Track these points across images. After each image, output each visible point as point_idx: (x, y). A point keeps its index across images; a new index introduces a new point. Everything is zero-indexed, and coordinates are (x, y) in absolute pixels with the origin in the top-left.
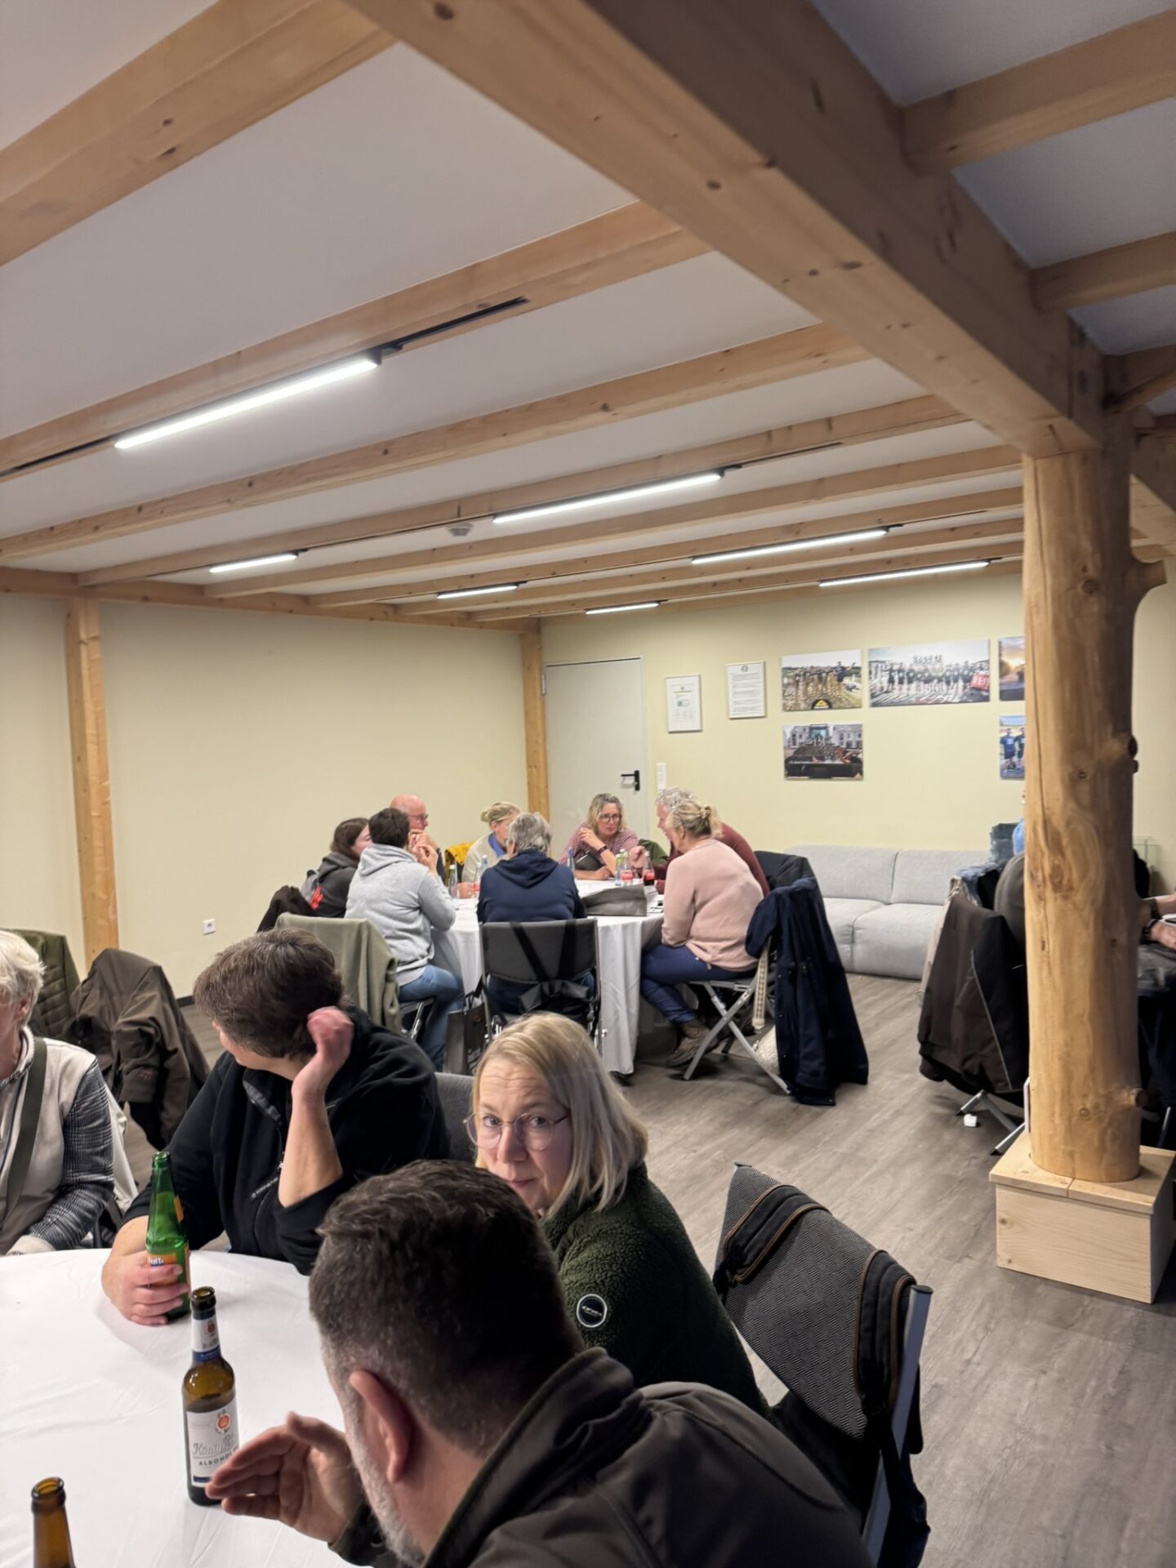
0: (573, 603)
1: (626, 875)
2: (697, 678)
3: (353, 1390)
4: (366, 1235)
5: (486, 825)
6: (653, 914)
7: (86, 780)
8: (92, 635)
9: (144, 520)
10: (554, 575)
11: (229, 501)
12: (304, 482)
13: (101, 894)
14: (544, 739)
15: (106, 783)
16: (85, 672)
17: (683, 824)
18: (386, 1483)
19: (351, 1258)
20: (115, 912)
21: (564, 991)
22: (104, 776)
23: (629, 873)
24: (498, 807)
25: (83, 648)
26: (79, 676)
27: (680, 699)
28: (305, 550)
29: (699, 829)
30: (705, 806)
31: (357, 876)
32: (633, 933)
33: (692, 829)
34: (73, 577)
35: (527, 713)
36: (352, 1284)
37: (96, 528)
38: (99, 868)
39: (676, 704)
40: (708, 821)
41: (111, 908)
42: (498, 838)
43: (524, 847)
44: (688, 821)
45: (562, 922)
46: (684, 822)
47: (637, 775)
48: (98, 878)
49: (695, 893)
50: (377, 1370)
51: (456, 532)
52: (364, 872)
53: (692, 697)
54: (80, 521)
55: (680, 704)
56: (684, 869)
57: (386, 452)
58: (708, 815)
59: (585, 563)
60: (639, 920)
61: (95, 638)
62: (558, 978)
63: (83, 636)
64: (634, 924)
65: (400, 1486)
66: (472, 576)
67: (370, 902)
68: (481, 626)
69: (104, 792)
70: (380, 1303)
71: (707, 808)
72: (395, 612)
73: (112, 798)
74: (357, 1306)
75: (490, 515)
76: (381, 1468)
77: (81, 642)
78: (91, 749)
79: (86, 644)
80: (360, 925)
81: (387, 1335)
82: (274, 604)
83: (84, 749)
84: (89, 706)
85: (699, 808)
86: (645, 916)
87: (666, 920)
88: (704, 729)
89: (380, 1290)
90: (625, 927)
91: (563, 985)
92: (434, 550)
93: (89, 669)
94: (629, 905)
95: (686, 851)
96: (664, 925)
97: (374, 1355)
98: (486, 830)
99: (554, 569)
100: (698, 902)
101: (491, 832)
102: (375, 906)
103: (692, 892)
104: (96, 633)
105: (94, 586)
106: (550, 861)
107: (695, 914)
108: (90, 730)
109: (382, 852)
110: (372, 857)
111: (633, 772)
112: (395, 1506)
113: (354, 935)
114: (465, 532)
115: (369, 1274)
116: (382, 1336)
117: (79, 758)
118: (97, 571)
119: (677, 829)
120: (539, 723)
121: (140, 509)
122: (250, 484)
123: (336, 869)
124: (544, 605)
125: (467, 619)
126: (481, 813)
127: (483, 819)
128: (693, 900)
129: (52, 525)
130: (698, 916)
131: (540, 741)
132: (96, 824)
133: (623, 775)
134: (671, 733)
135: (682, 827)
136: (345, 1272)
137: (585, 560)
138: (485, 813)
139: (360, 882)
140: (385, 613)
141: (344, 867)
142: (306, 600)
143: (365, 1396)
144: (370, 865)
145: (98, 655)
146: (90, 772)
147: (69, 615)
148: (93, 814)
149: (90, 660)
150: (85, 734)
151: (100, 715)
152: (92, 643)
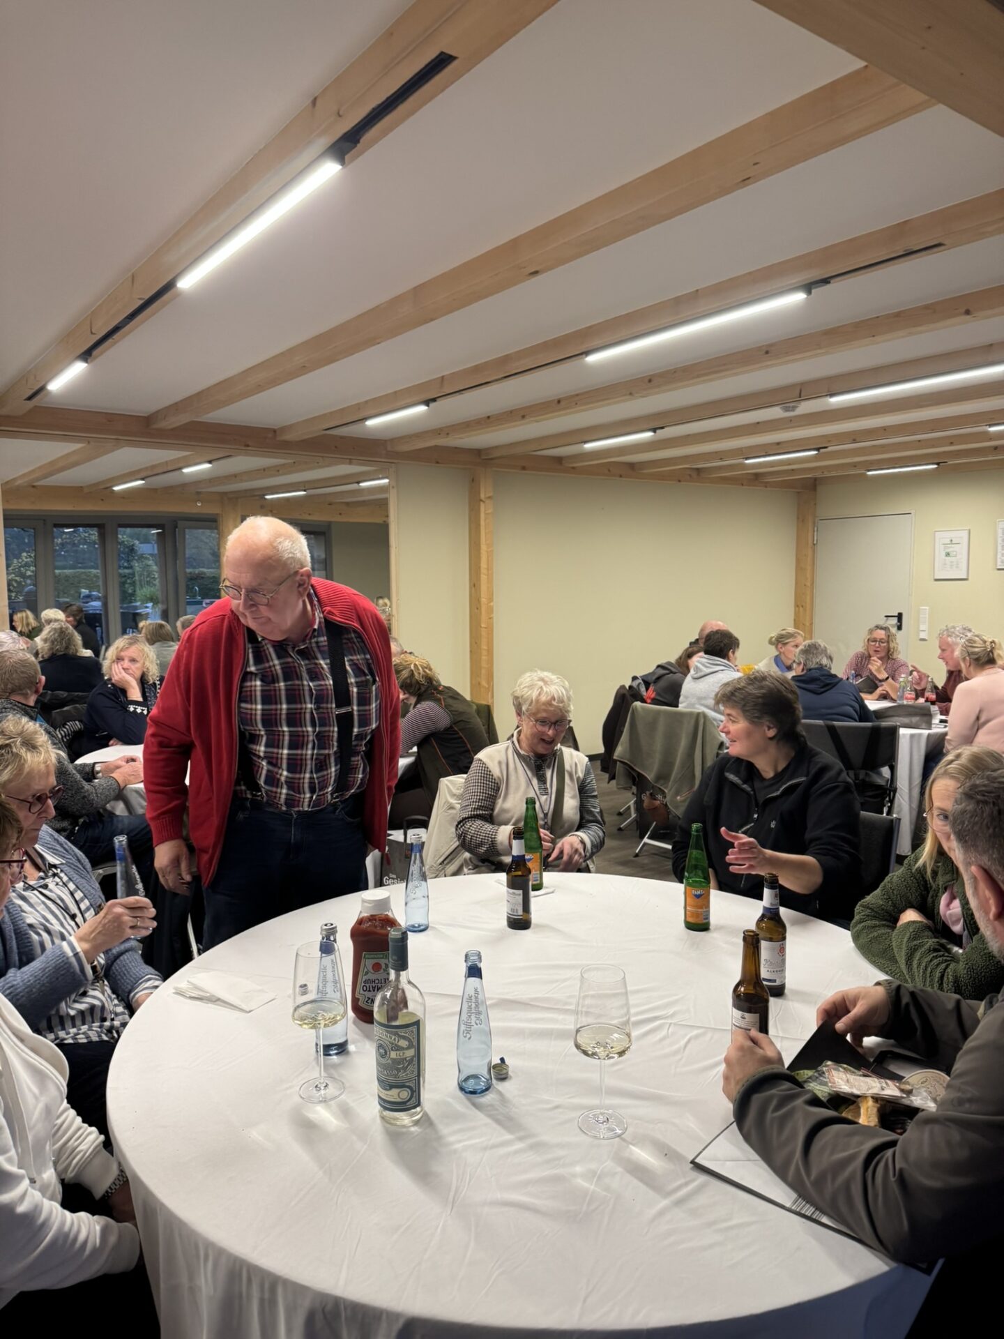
0: (855, 465)
1: (909, 696)
2: (967, 532)
3: (972, 873)
4: (985, 803)
5: (773, 648)
6: (937, 729)
7: (479, 601)
8: (487, 496)
9: (560, 410)
10: (854, 441)
11: (631, 394)
12: (693, 378)
13: (484, 683)
14: (813, 583)
15: (492, 604)
16: (482, 523)
17: (969, 655)
18: (989, 919)
19: (975, 810)
20: (493, 697)
21: (867, 779)
22: (491, 599)
23: (913, 695)
24: (784, 632)
25: (482, 505)
26: (478, 526)
27: (948, 551)
28: (662, 428)
29: (984, 659)
30: (990, 640)
31: (689, 678)
32: (919, 742)
33: (977, 660)
34: (478, 452)
35: (798, 561)
36: (975, 824)
37: (523, 417)
38: (484, 664)
39: (944, 554)
40: (993, 653)
41: (490, 694)
42: (783, 657)
43: (812, 665)
44: (973, 653)
45: (869, 724)
46: (969, 654)
47: (900, 616)
48: (483, 671)
49: (980, 711)
50: (986, 867)
51: (787, 409)
52: (696, 676)
53: (961, 550)
54: (511, 412)
55: (948, 554)
56: (970, 692)
57: (767, 352)
58: (993, 648)
59: (885, 431)
60: (926, 732)
61: (489, 497)
62: (862, 768)
63: (482, 496)
64: (920, 735)
65: (996, 923)
66: (778, 444)
67: (700, 699)
68: (766, 485)
69: (490, 610)
70: (990, 836)
71: (993, 642)
72: (698, 475)
73: (494, 615)
74: (977, 835)
75: (827, 395)
76: (987, 913)
77: (481, 500)
78: (484, 578)
79: (484, 502)
80: (698, 714)
81: (993, 853)
82: (609, 471)
83: (479, 579)
84: (484, 547)
85: (985, 642)
86: (930, 728)
87: (949, 733)
88: (970, 578)
89: (991, 830)
90: (912, 736)
91: (867, 774)
92: (758, 423)
93: (485, 520)
94: (915, 719)
95: (972, 678)
96: (948, 737)
97: (985, 860)
98: (773, 651)
99: (854, 437)
100: (982, 719)
101: (777, 653)
102: (703, 702)
103: (977, 712)
104: (491, 494)
105: (492, 459)
106: (835, 676)
107: (978, 730)
108: (483, 565)
109: (711, 662)
110: (703, 665)
111: (896, 614)
112: (995, 931)
113: (693, 722)
114: (794, 409)
115: (985, 822)
116: (991, 852)
117: (475, 585)
118: (496, 447)
119: (964, 659)
120: (809, 568)
121: (559, 402)
122: (650, 381)
123: (668, 674)
124: (826, 467)
125: (757, 479)
126: (769, 637)
127: (771, 642)
128: (978, 718)
129: (489, 415)
130: (981, 732)
131: (809, 584)
132: (484, 633)
133: (886, 616)
134: (936, 580)
135: (967, 658)
136: (971, 817)
137: (885, 429)
138: (772, 638)
139: (693, 683)
140: (690, 476)
141: (675, 673)
142: (632, 466)
143: (979, 878)
144: (701, 671)
145: (490, 511)
146: (482, 596)
147: (473, 480)
148: (483, 626)
149: (486, 514)
150: (480, 567)
151: (490, 554)
152: (487, 501)
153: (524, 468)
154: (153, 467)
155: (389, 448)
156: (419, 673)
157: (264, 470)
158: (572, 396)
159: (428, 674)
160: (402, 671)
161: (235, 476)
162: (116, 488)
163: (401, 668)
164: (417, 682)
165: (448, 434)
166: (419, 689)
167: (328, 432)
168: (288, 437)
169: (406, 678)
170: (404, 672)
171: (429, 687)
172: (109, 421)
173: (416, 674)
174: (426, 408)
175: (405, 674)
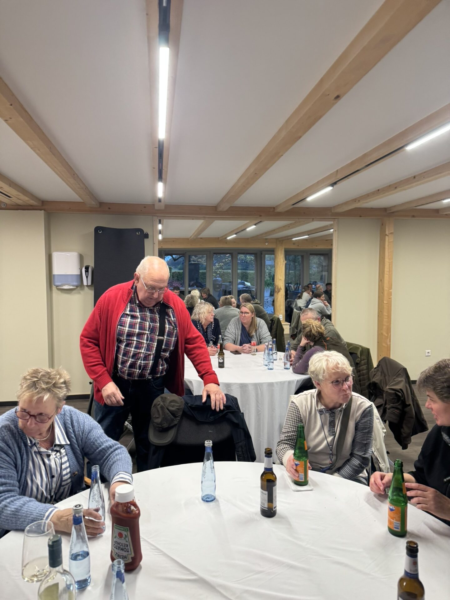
7: (383, 289)
9: (416, 182)
13: (385, 334)
15: (391, 291)
16: (386, 247)
20: (390, 341)
22: (390, 288)
25: (387, 237)
26: (384, 248)
34: (385, 209)
37: (396, 188)
38: (385, 323)
48: (384, 327)
54: (390, 186)
61: (391, 233)
63: (387, 233)
69: (390, 294)
73: (393, 296)
77: (386, 235)
78: (386, 277)
83: (383, 277)
84: (387, 260)
93: (388, 246)
105: (393, 213)
108: (386, 269)
117: (381, 280)
118: (395, 206)
121: (414, 177)
129: (379, 189)
132: (385, 306)
145: (392, 240)
146: (385, 286)
147: (382, 225)
148: (385, 302)
149: (389, 242)
150: (384, 271)
151: (391, 264)
152: (390, 235)
153: (413, 216)
154: (238, 229)
155: (333, 211)
156: (314, 330)
157: (284, 227)
158: (421, 174)
159: (319, 331)
160: (306, 327)
161: (274, 230)
162: (228, 238)
163: (306, 326)
164: (314, 335)
165: (359, 201)
166: (315, 338)
167: (295, 206)
168: (279, 210)
169: (308, 332)
170: (307, 329)
171: (320, 338)
172: (200, 209)
173: (313, 330)
174: (332, 188)
175: (308, 329)
